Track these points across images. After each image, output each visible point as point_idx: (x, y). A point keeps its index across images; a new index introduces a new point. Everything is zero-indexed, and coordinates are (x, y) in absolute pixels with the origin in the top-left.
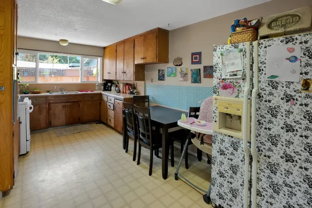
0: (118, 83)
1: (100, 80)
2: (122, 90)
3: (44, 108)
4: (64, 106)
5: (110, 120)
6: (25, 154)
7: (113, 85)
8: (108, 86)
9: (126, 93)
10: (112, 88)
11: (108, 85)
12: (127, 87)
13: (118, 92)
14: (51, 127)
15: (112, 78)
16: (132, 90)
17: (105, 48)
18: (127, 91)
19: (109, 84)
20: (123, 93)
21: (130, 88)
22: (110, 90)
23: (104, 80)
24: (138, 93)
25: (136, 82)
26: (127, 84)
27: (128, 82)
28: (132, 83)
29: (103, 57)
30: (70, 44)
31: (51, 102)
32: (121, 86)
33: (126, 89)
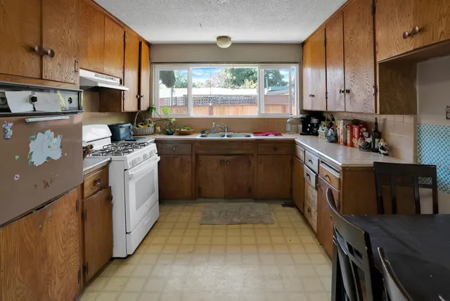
0: (333, 120)
1: (295, 113)
2: (341, 137)
3: (189, 162)
4: (222, 162)
5: (309, 211)
6: (124, 258)
7: (323, 123)
8: (312, 125)
9: (352, 145)
10: (320, 130)
11: (311, 122)
12: (356, 130)
13: (332, 142)
14: (200, 197)
15: (319, 107)
16: (369, 140)
17: (303, 44)
18: (355, 141)
19: (314, 121)
20: (345, 144)
21: (366, 134)
22: (317, 134)
23: (303, 111)
24: (389, 150)
25: (384, 116)
26: (356, 122)
27: (359, 117)
28: (371, 119)
29: (301, 63)
30: (235, 44)
31: (200, 152)
32: (340, 126)
33: (352, 136)
